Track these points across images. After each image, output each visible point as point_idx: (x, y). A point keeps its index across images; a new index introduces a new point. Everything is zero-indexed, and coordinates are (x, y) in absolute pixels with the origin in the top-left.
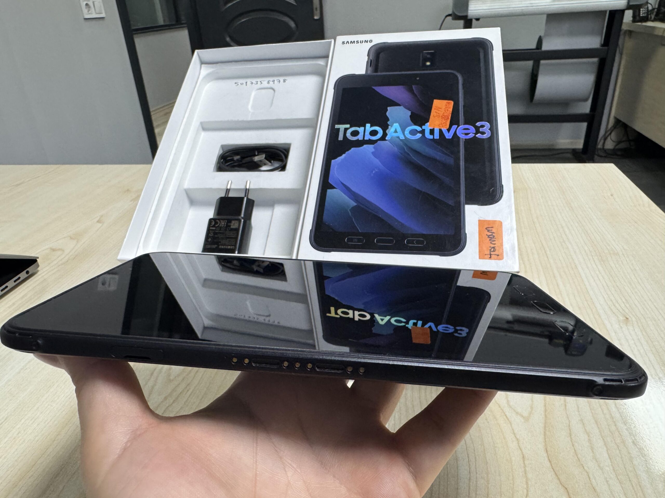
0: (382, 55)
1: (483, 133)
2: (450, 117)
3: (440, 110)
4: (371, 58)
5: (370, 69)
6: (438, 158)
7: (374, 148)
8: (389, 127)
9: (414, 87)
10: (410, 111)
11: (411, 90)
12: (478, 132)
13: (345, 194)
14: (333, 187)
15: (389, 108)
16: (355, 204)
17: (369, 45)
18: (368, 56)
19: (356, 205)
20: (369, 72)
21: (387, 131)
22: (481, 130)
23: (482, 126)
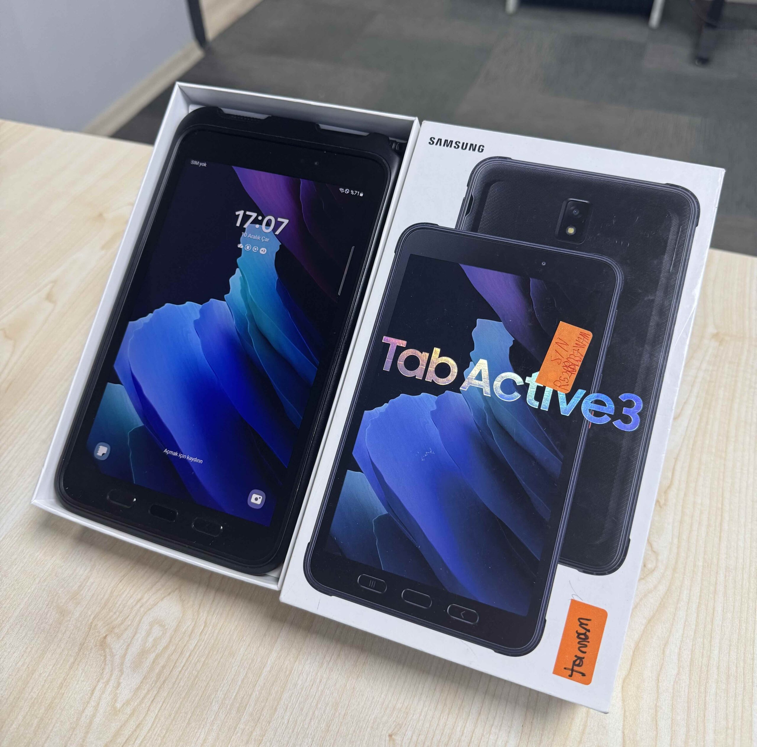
0: (493, 190)
1: (626, 420)
2: (578, 368)
3: (565, 347)
4: (473, 193)
5: (465, 218)
6: (537, 453)
7: (437, 402)
8: (471, 363)
9: (532, 281)
10: (514, 338)
11: (524, 288)
12: (618, 415)
13: (373, 487)
14: (357, 468)
15: (479, 321)
16: (385, 512)
17: (477, 157)
18: (468, 185)
19: (386, 515)
20: (463, 228)
21: (465, 373)
22: (625, 411)
23: (629, 404)
